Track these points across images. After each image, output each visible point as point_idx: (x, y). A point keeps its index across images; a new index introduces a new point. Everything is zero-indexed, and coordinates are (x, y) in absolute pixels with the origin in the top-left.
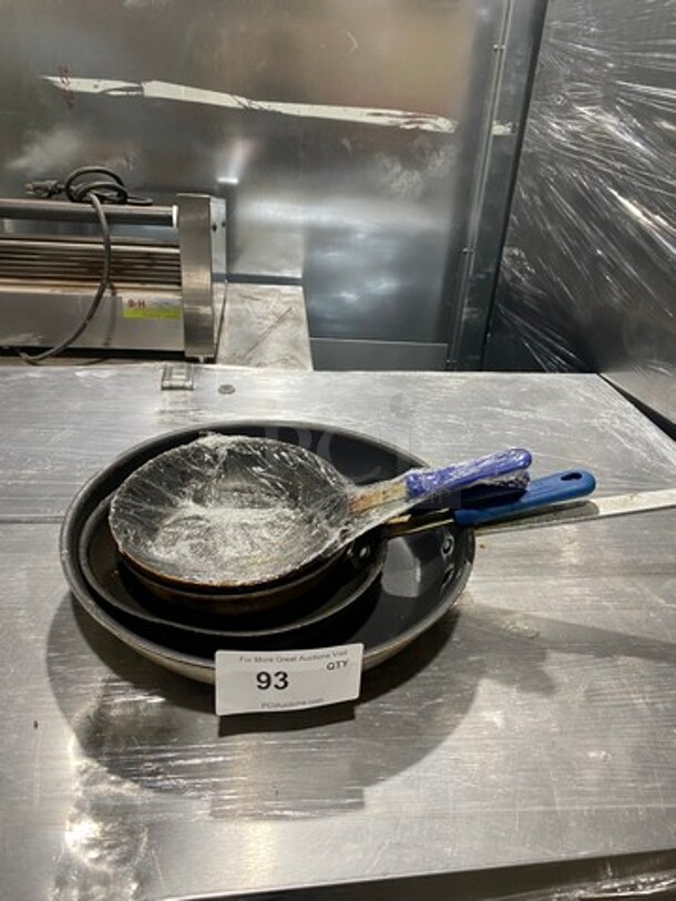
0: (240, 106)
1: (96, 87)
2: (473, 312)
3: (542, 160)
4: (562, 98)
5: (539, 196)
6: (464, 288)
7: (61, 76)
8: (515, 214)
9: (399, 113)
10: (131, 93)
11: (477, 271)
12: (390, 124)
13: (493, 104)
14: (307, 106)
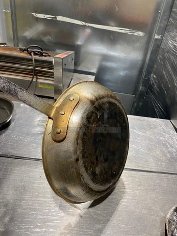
0: (83, 25)
1: (44, 17)
2: (143, 88)
3: (165, 51)
4: (173, 34)
5: (163, 62)
6: (141, 81)
7: (35, 13)
8: (156, 65)
9: (128, 29)
10: (53, 19)
11: (145, 76)
12: (124, 33)
13: (156, 29)
14: (101, 26)
